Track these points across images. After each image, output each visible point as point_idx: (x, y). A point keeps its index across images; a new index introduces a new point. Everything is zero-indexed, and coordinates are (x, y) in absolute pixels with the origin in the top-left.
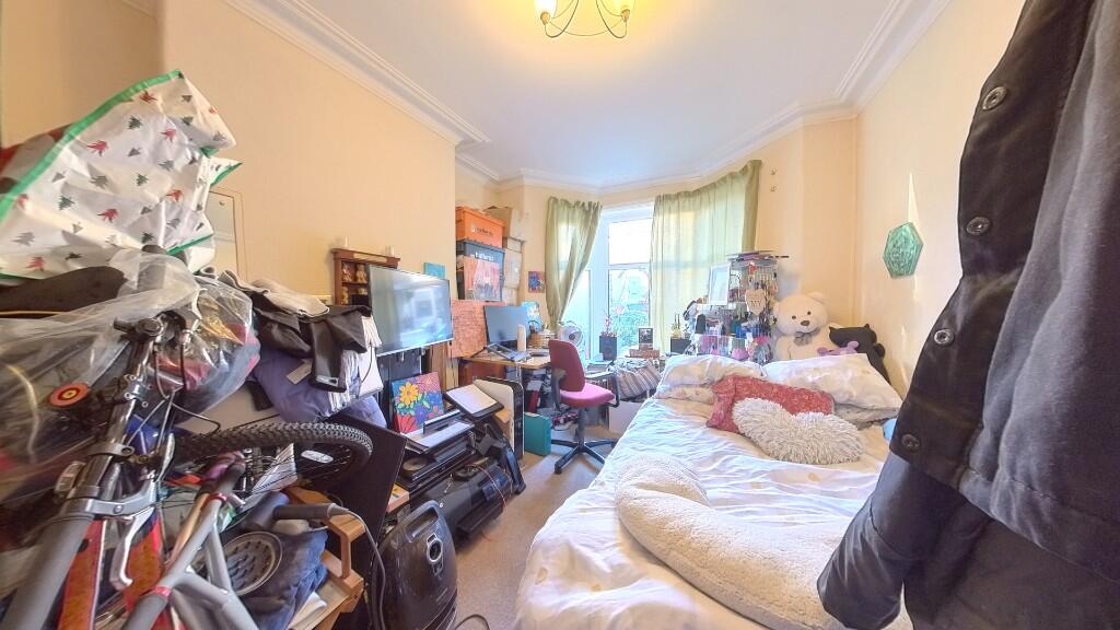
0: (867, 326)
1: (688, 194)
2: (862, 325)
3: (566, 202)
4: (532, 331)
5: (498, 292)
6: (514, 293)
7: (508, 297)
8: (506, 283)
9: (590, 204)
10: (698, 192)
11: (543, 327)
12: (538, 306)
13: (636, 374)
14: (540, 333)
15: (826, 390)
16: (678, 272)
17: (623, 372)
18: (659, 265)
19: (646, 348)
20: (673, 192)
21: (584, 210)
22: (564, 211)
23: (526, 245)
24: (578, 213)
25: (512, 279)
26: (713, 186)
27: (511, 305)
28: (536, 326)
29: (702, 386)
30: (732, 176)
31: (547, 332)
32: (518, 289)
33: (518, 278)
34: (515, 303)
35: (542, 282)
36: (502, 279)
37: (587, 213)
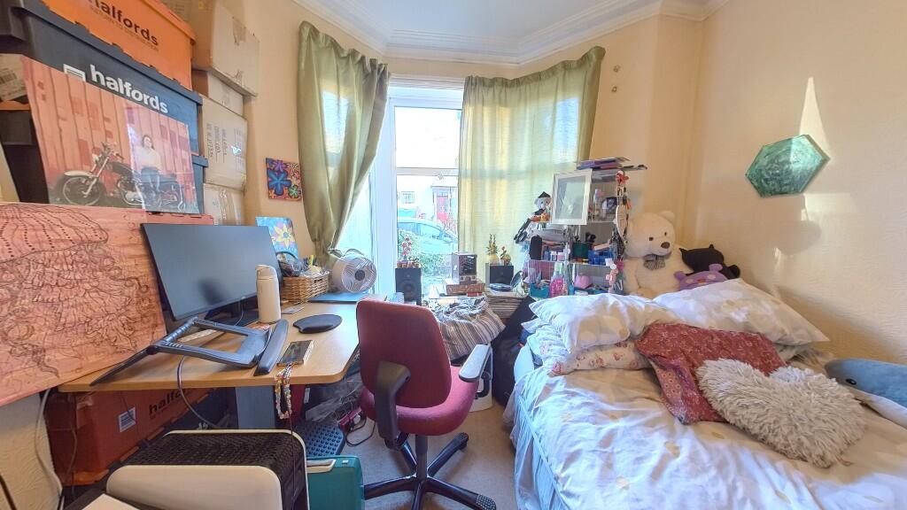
0: (712, 246)
1: (506, 83)
2: (707, 246)
3: (334, 45)
4: (286, 273)
5: (191, 193)
6: (235, 199)
7: (218, 206)
8: (211, 174)
9: (373, 62)
10: (517, 82)
11: (306, 261)
12: (291, 225)
13: (474, 323)
14: (303, 275)
15: (761, 331)
16: (493, 183)
17: (454, 324)
18: (469, 172)
19: (469, 282)
20: (489, 75)
21: (364, 70)
22: (329, 62)
23: (255, 105)
24: (354, 73)
25: (228, 165)
26: (537, 77)
27: (228, 223)
28: (290, 261)
29: (618, 345)
30: (566, 66)
31: (316, 272)
32: (243, 191)
33: (242, 168)
34: (237, 216)
35: (295, 182)
36: (200, 166)
37: (367, 77)
